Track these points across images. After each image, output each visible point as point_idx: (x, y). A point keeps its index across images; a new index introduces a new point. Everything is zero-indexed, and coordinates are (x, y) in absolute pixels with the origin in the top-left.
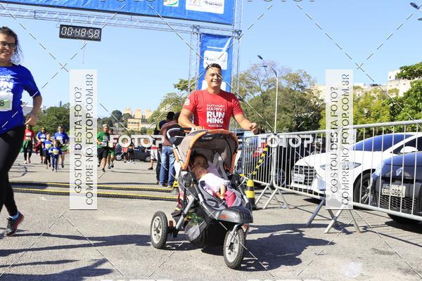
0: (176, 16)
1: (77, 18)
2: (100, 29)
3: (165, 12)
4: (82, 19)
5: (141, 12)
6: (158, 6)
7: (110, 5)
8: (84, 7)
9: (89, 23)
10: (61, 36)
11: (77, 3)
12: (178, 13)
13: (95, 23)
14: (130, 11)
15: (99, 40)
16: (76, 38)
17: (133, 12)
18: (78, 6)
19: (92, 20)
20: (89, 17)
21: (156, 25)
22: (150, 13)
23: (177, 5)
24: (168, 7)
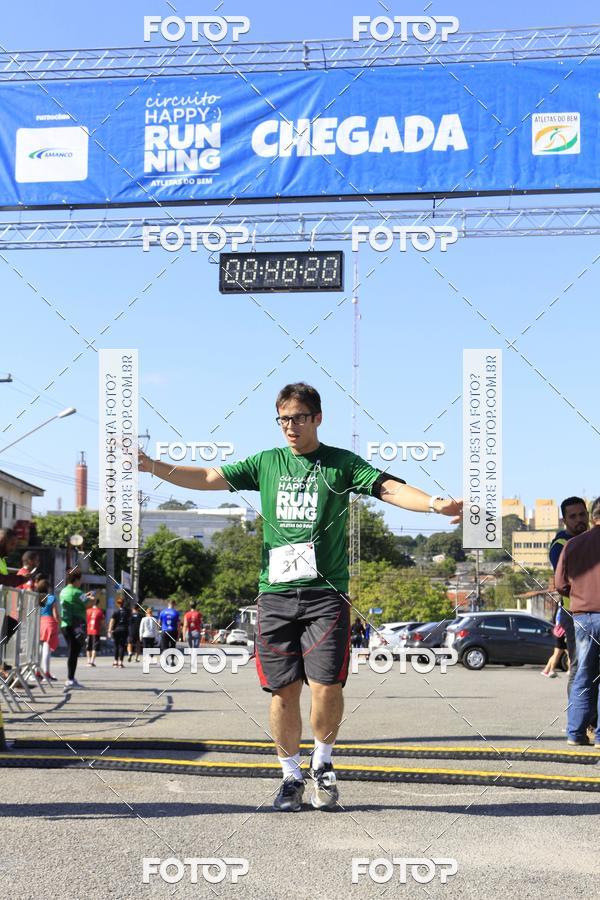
0: (576, 183)
1: (268, 228)
2: (340, 254)
3: (537, 175)
4: (282, 228)
5: (461, 186)
6: (516, 160)
7: (366, 176)
8: (286, 192)
9: (304, 238)
10: (225, 288)
11: (265, 184)
12: (581, 173)
13: (322, 237)
14: (428, 188)
15: (338, 287)
16: (267, 289)
17: (437, 188)
18: (268, 193)
19: (313, 229)
20: (303, 220)
21: (512, 222)
22: (492, 185)
23: (576, 149)
24: (545, 158)
